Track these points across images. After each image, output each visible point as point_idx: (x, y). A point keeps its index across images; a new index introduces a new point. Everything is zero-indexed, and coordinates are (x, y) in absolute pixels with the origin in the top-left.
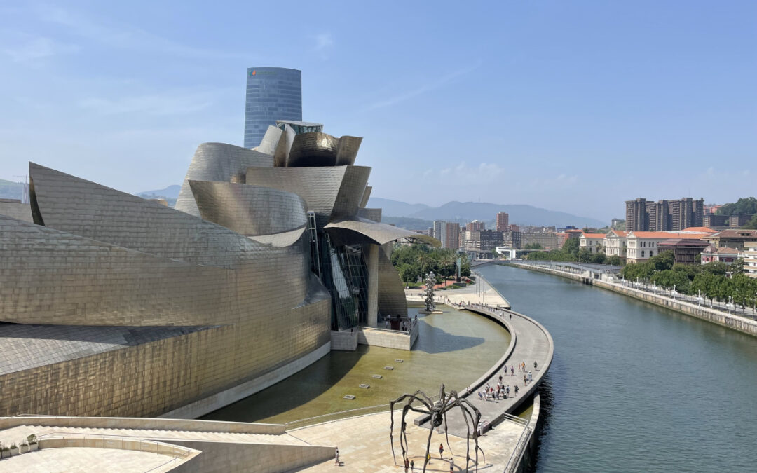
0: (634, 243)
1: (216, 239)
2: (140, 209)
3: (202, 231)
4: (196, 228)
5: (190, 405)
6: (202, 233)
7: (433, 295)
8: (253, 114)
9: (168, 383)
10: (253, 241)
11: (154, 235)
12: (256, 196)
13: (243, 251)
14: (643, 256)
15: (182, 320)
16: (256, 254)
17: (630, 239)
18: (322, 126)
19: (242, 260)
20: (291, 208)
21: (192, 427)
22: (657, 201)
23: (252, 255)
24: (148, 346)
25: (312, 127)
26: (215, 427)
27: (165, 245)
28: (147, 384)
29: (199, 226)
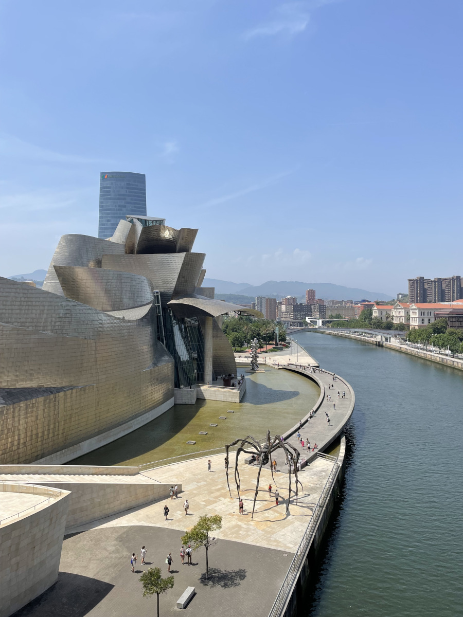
0: (416, 312)
1: (78, 315)
2: (14, 290)
3: (66, 308)
4: (62, 305)
5: (59, 453)
6: (67, 310)
7: (257, 357)
8: (106, 210)
9: (40, 435)
10: (109, 316)
11: (26, 311)
12: (111, 278)
13: (101, 324)
14: (423, 323)
15: (51, 382)
16: (112, 327)
17: (412, 309)
18: (164, 220)
19: (100, 331)
20: (140, 287)
21: (61, 471)
22: (432, 279)
23: (108, 327)
24: (22, 405)
25: (156, 221)
26: (80, 471)
27: (35, 320)
28: (22, 436)
29: (64, 304)
